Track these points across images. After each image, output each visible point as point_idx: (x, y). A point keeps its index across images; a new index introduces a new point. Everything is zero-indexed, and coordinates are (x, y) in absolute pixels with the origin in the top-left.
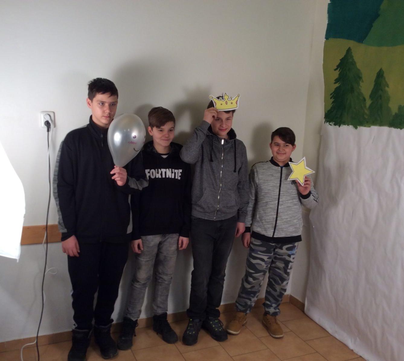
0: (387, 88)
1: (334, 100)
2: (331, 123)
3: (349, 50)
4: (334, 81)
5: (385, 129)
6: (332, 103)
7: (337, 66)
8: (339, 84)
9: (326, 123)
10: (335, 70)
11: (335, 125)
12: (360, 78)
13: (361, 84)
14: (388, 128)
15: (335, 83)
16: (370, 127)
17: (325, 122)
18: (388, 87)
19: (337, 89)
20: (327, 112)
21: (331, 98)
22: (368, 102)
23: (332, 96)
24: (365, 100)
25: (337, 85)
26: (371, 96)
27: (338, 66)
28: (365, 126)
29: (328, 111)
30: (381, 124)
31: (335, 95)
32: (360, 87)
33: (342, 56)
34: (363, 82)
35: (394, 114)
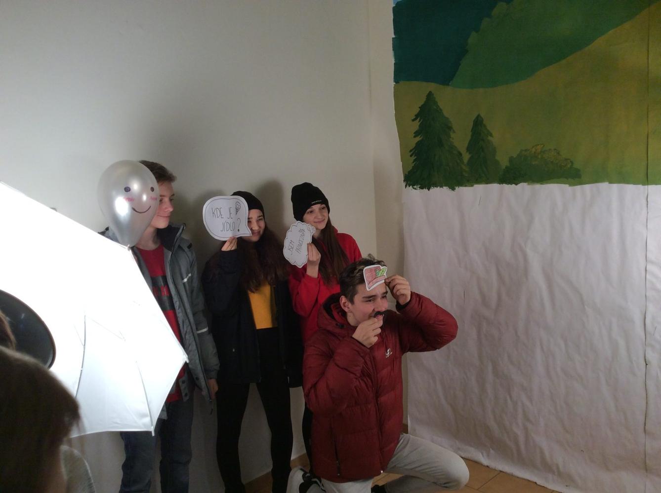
0: (490, 138)
1: (415, 157)
2: (415, 187)
3: (430, 95)
4: (414, 135)
5: (495, 187)
6: (413, 162)
7: (415, 116)
8: (421, 137)
9: (408, 186)
10: (413, 120)
11: (422, 188)
12: (450, 128)
13: (452, 135)
14: (499, 185)
15: (415, 137)
16: (472, 186)
17: (406, 186)
18: (491, 135)
19: (418, 144)
20: (407, 173)
21: (411, 156)
22: (466, 157)
23: (412, 153)
24: (461, 154)
25: (418, 139)
26: (469, 149)
27: (417, 116)
28: (466, 186)
29: (409, 172)
30: (488, 181)
31: (416, 151)
32: (451, 139)
33: (422, 103)
34: (454, 132)
35: (504, 167)
